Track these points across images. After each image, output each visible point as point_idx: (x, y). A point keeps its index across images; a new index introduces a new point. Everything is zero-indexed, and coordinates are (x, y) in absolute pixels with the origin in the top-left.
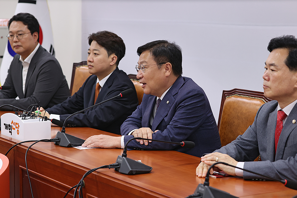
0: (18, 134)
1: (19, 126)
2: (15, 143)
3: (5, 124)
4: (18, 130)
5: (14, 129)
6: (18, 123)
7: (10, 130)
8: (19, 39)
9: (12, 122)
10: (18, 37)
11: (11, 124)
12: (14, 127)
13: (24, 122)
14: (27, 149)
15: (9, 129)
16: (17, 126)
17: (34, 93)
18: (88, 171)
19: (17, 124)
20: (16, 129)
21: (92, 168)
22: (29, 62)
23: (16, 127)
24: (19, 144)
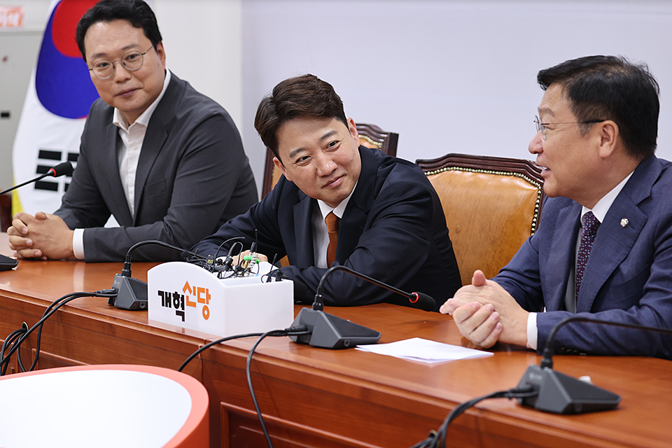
0: (206, 317)
1: (209, 297)
2: (205, 342)
3: (160, 293)
4: (205, 308)
5: (193, 305)
6: (206, 288)
7: (180, 309)
8: (130, 72)
9: (187, 286)
10: (125, 64)
11: (181, 293)
12: (193, 299)
13: (224, 286)
14: (248, 357)
15: (177, 306)
16: (203, 296)
17: (171, 209)
18: (453, 408)
19: (201, 290)
20: (200, 306)
21: (463, 399)
22: (146, 125)
23: (201, 300)
24: (218, 343)
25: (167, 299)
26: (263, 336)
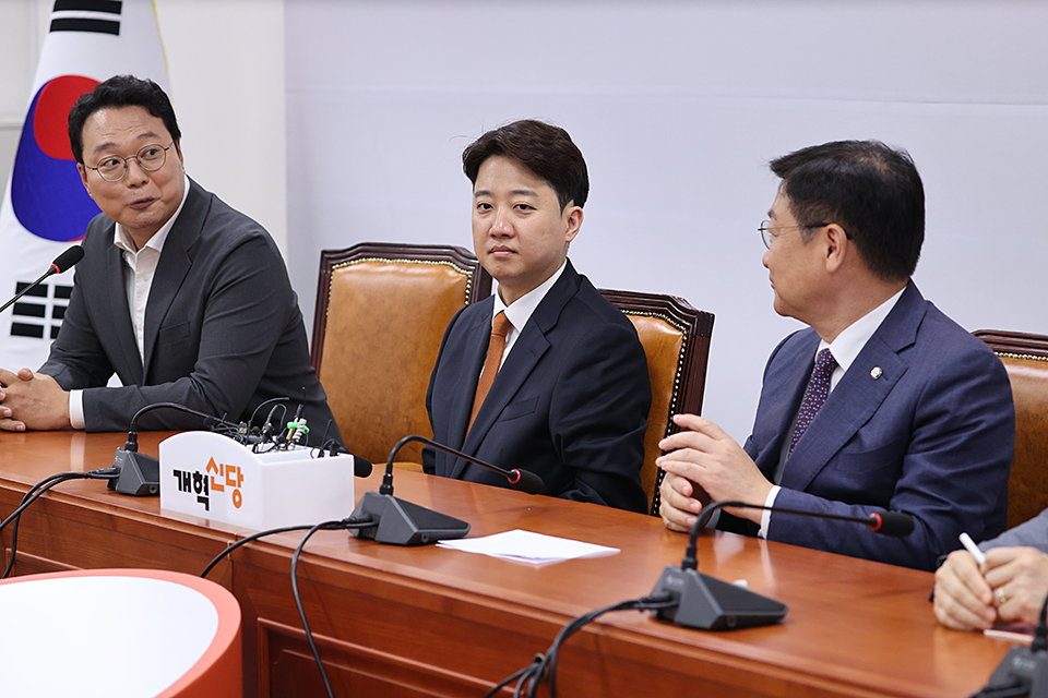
0: (238, 505)
1: (241, 478)
2: (236, 538)
3: (177, 473)
4: (236, 493)
5: (221, 488)
6: (236, 465)
7: (203, 494)
9: (212, 464)
10: (141, 162)
11: (203, 473)
12: (220, 480)
13: (261, 463)
14: (294, 557)
15: (198, 491)
16: (233, 476)
17: (200, 364)
18: (566, 624)
19: (231, 469)
20: (230, 490)
21: (579, 611)
22: (160, 250)
23: (230, 483)
24: (254, 539)
25: (185, 481)
26: (313, 530)
